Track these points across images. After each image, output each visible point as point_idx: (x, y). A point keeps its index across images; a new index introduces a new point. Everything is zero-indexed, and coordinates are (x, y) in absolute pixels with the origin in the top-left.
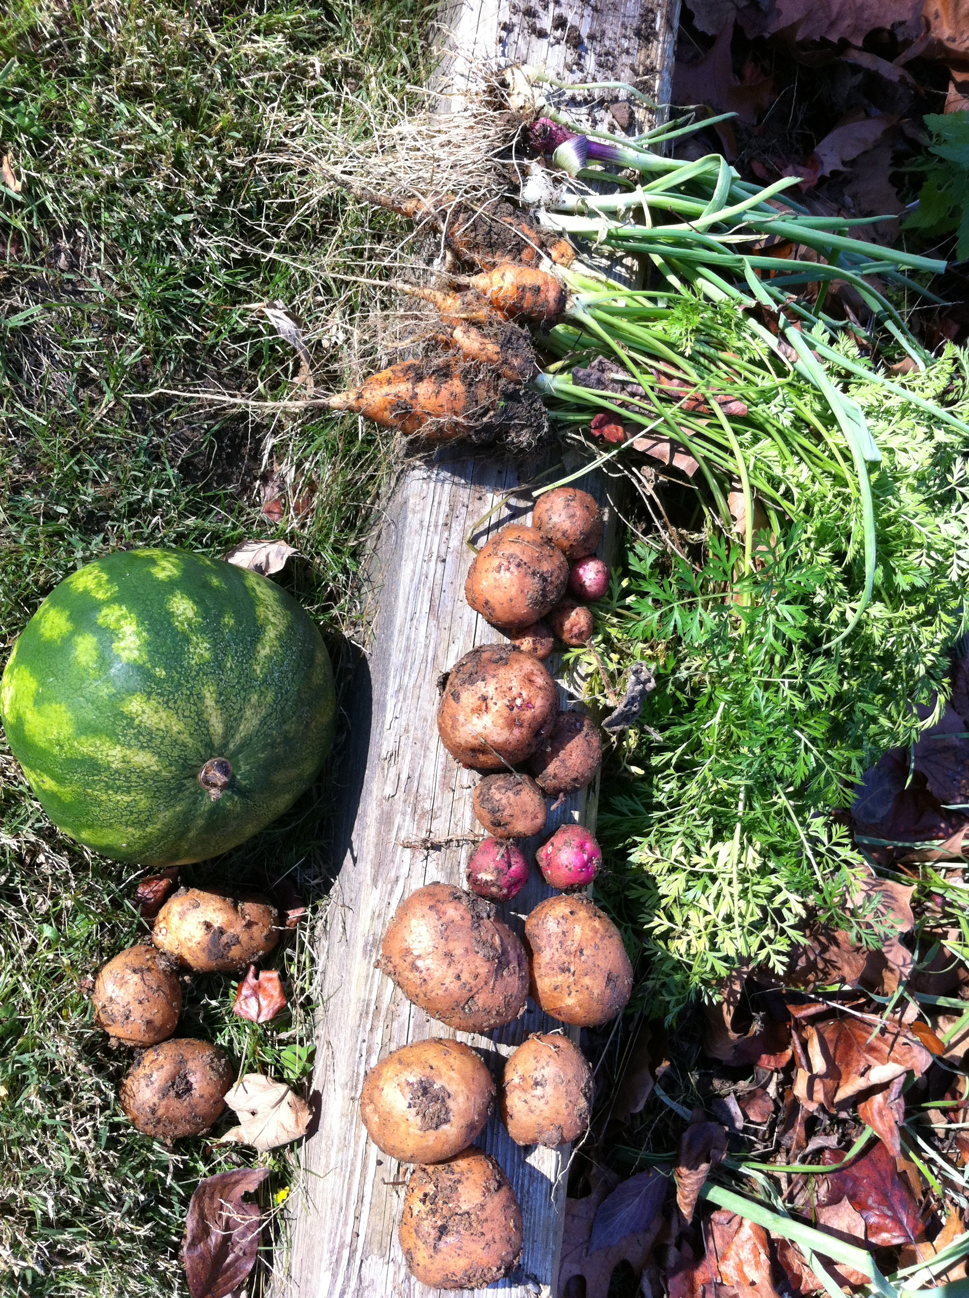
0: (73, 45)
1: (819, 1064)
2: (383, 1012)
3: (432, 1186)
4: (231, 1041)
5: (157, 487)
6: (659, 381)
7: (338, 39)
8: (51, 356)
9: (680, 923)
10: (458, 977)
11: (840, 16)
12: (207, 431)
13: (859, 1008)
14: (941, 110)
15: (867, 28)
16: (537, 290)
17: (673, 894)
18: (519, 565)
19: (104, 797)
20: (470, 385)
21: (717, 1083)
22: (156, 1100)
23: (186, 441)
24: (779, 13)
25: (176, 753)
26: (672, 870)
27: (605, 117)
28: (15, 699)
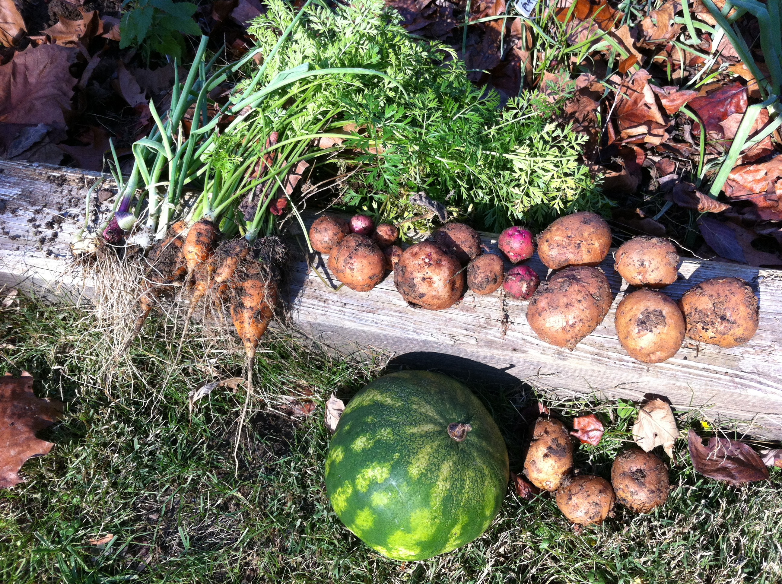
0: (31, 500)
1: (643, 129)
2: (599, 351)
3: (698, 325)
4: (614, 449)
5: (289, 470)
6: (255, 178)
7: (42, 355)
8: (209, 526)
9: (557, 194)
10: (580, 301)
11: (61, 89)
12: (260, 442)
13: (611, 105)
14: (117, 42)
15: (68, 75)
16: (199, 234)
17: (541, 195)
18: (351, 258)
19: (466, 495)
20: (248, 276)
21: (652, 188)
22: (646, 490)
23: (265, 453)
24: (55, 122)
25: (443, 451)
26: (528, 195)
27: (105, 204)
28: (407, 546)
